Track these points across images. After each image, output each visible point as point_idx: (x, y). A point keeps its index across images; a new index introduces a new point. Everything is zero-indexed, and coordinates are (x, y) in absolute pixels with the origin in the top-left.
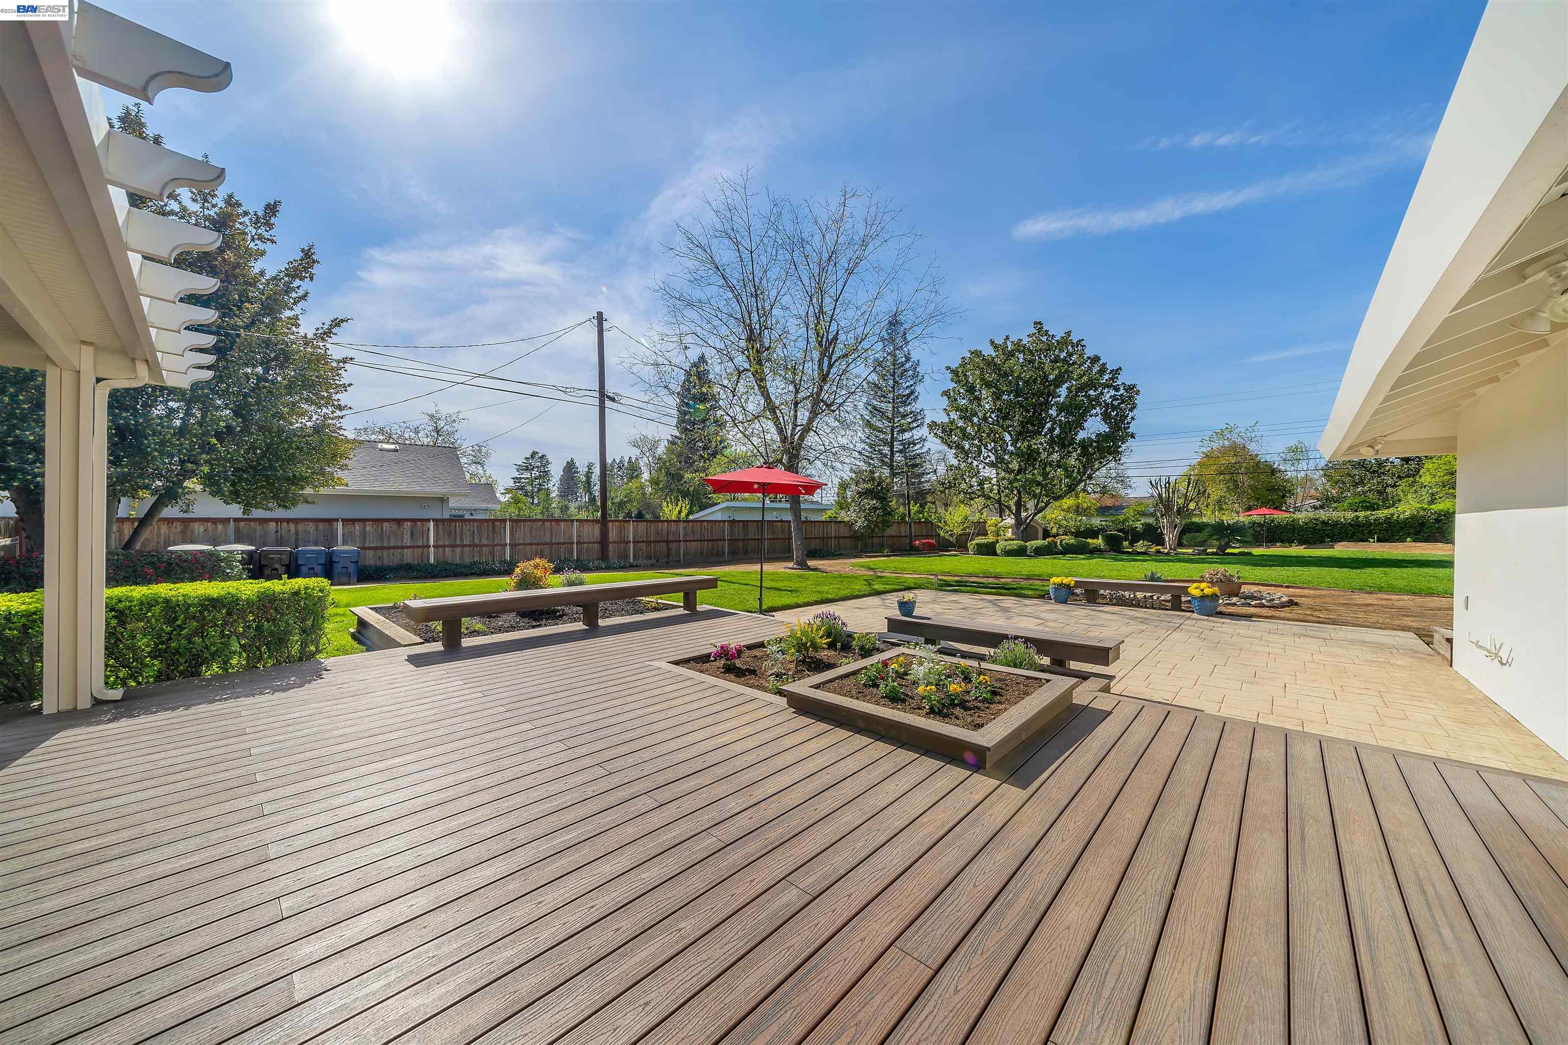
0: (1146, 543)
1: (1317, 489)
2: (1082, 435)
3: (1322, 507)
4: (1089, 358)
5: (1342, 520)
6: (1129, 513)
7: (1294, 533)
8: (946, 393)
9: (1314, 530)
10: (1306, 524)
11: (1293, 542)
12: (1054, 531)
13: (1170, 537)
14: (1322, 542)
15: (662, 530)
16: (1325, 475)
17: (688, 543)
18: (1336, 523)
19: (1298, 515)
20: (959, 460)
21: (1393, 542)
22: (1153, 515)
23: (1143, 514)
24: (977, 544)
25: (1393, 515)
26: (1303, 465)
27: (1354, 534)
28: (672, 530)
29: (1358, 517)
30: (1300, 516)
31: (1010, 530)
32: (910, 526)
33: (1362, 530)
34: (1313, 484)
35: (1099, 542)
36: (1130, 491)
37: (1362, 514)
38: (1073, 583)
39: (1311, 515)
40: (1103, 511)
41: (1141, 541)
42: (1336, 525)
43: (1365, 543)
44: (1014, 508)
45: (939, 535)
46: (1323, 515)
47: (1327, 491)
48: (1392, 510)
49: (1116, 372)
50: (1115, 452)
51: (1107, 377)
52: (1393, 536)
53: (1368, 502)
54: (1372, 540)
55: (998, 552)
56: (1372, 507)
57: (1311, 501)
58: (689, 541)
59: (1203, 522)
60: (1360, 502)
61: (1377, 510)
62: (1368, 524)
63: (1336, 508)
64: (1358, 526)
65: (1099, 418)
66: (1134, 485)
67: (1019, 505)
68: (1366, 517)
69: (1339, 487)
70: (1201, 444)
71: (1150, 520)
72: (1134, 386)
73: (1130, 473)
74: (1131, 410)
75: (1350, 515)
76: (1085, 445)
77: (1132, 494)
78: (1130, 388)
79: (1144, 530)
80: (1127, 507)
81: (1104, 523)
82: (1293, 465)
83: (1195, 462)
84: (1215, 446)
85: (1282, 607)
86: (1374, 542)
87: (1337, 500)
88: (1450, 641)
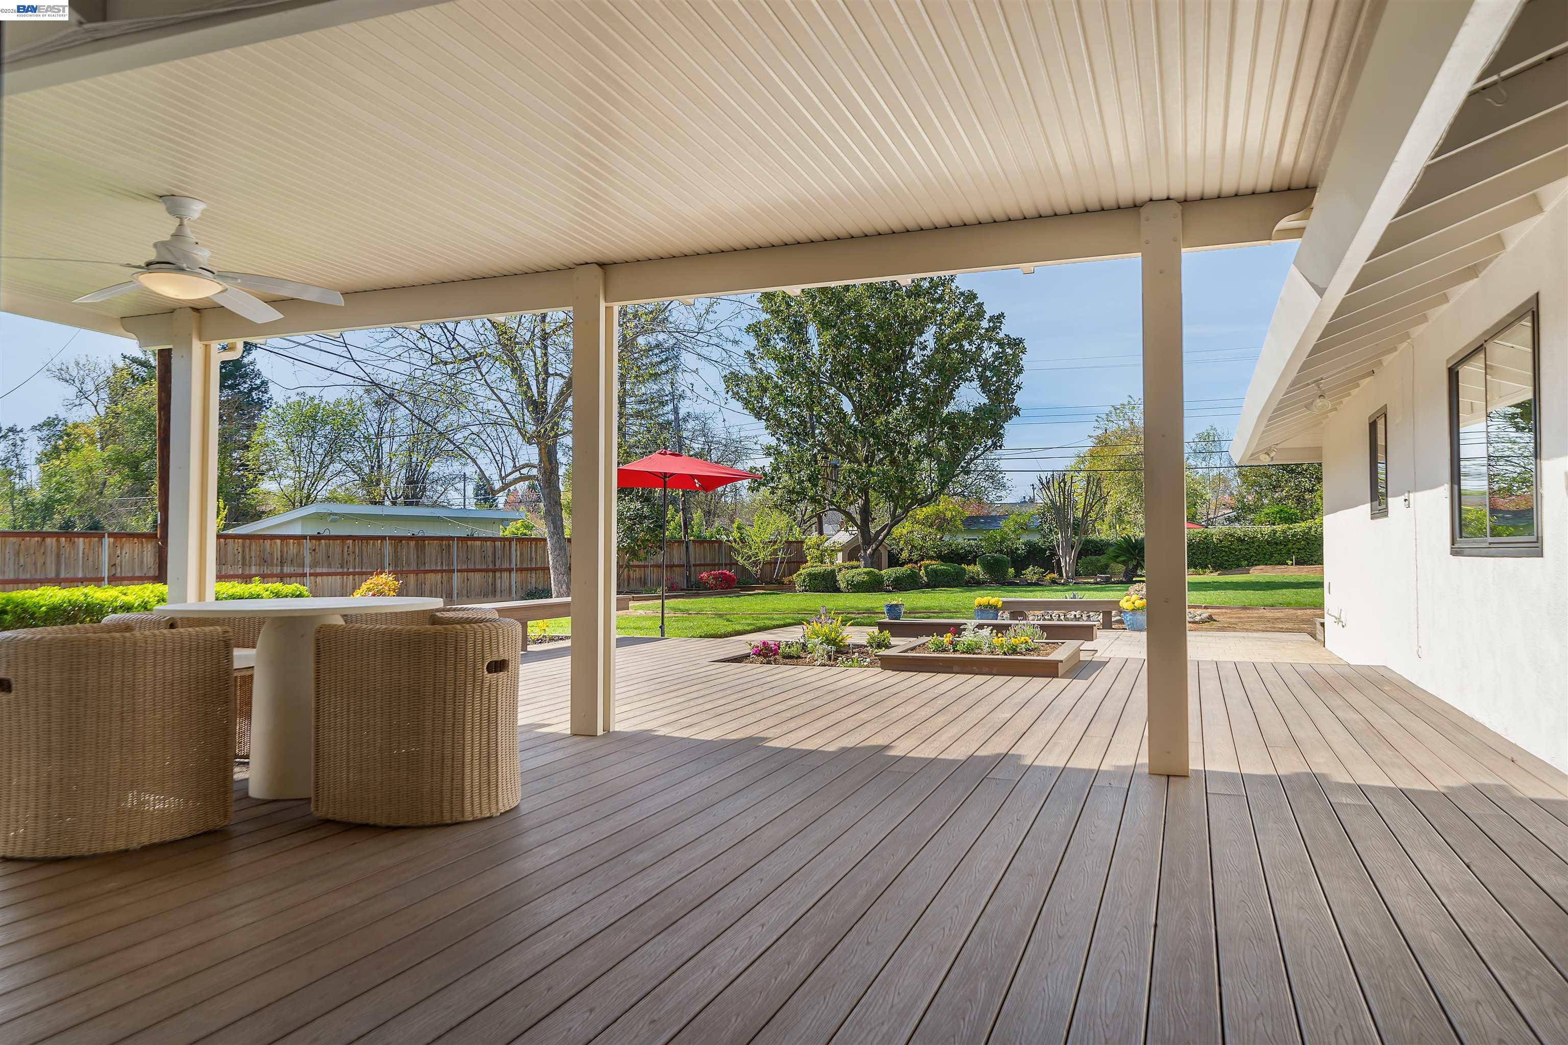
0: (1037, 569)
1: (1231, 494)
2: (951, 408)
3: (1237, 519)
4: (962, 294)
5: (1259, 536)
6: (1008, 526)
7: (1207, 553)
8: (754, 329)
9: (1230, 551)
10: (1221, 541)
11: (1206, 567)
12: (905, 555)
13: (1066, 561)
14: (1239, 566)
15: (272, 554)
16: (1240, 473)
17: (319, 579)
18: (1253, 539)
19: (1211, 530)
20: (778, 439)
21: (1312, 564)
22: (1039, 529)
23: (1025, 528)
24: (809, 574)
25: (1310, 528)
26: (1215, 461)
27: (1271, 555)
28: (290, 552)
29: (1275, 532)
30: (1213, 531)
31: (840, 555)
32: (687, 548)
33: (1280, 550)
34: (1227, 487)
35: (975, 569)
36: (1003, 493)
37: (1278, 528)
38: (1000, 605)
39: (1226, 529)
40: (971, 523)
41: (1031, 567)
42: (1253, 542)
43: (1283, 567)
44: (858, 518)
45: (736, 563)
46: (1238, 529)
47: (1244, 497)
48: (1309, 523)
49: (998, 319)
50: (996, 434)
51: (985, 324)
52: (1311, 556)
53: (1287, 512)
54: (1290, 562)
55: (842, 586)
56: (1290, 519)
57: (1226, 512)
58: (322, 574)
59: (1102, 540)
60: (1278, 512)
61: (1295, 522)
62: (1286, 542)
63: (1252, 520)
64: (1276, 544)
65: (976, 383)
66: (1009, 484)
67: (866, 512)
68: (1284, 532)
69: (1256, 491)
70: (1096, 424)
71: (1036, 538)
72: (1021, 341)
73: (1003, 465)
74: (1016, 376)
75: (1267, 529)
76: (952, 422)
77: (1010, 498)
78: (1017, 344)
79: (1028, 552)
80: (1005, 517)
81: (973, 542)
82: (1204, 459)
83: (1084, 451)
84: (1112, 427)
85: (1203, 622)
86: (1292, 564)
87: (1255, 509)
88: (1323, 625)
